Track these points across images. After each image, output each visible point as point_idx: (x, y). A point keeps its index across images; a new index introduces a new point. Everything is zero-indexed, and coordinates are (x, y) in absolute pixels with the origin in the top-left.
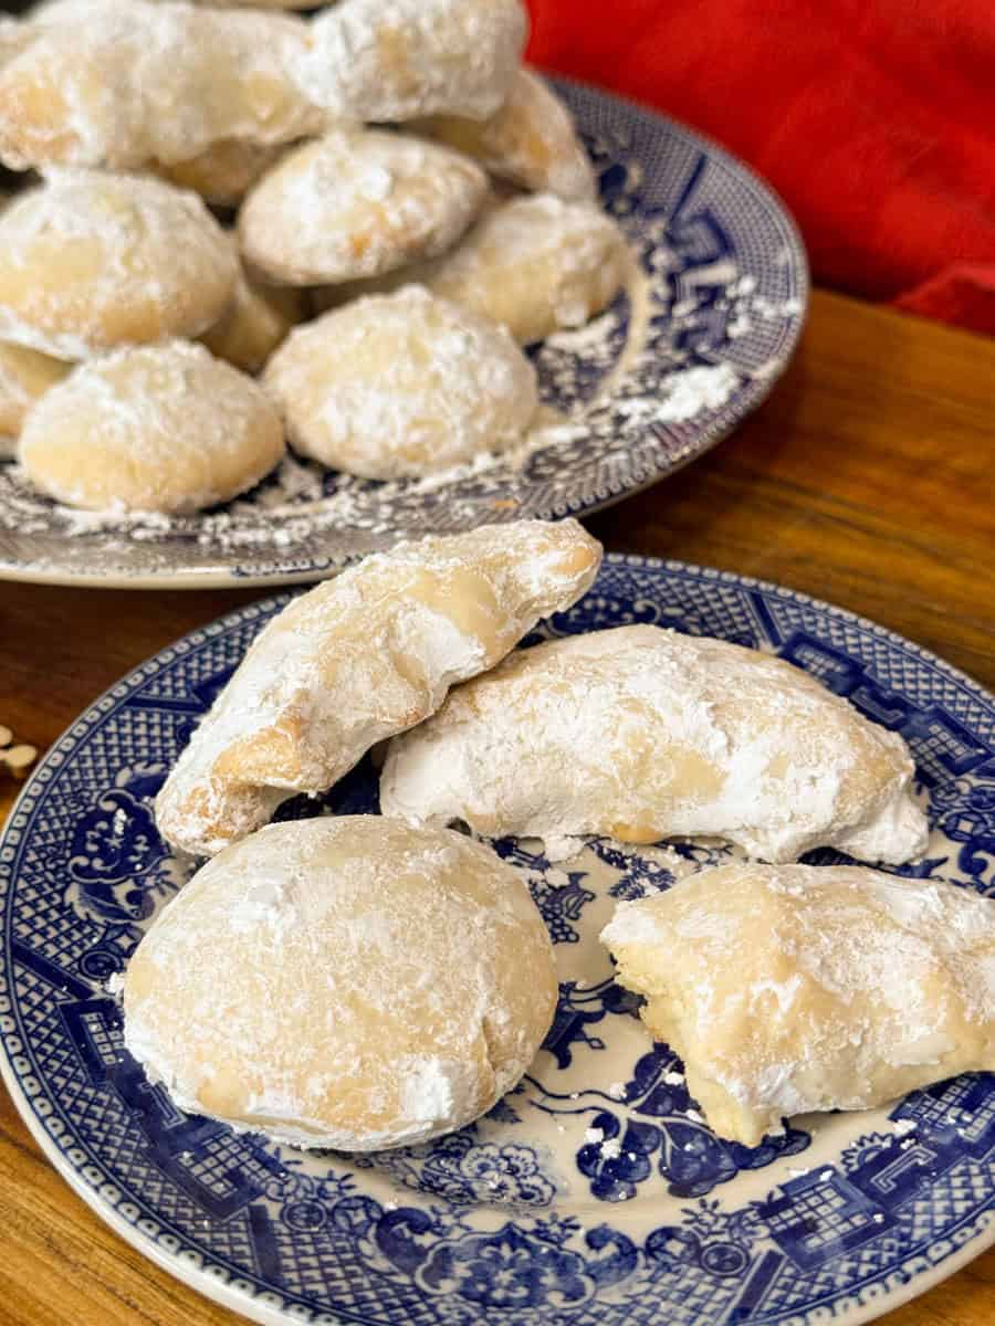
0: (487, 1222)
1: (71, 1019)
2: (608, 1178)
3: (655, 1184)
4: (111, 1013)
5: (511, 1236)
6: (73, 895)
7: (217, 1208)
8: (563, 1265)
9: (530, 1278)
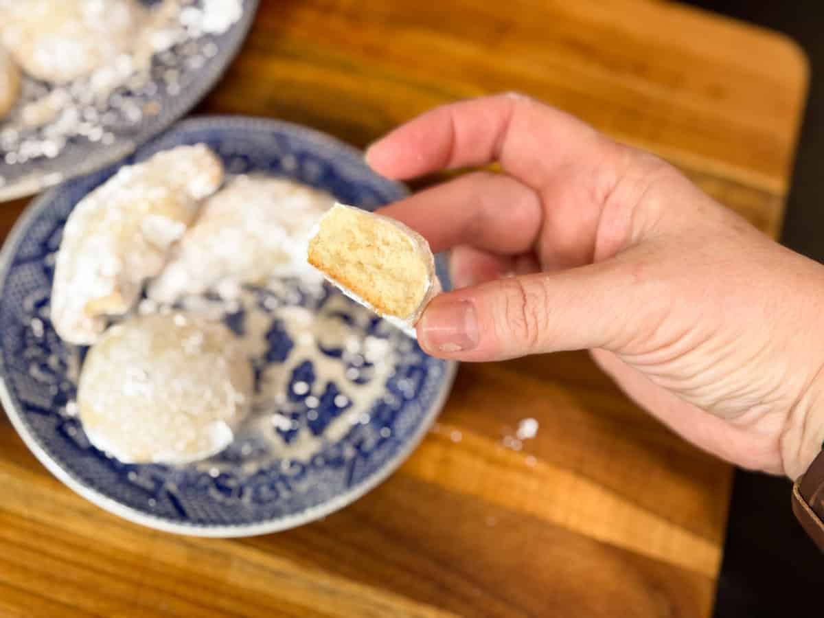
0: (250, 468)
1: (61, 430)
2: (288, 436)
3: (305, 434)
4: (75, 422)
5: (261, 472)
6: (35, 371)
7: (153, 495)
8: (283, 478)
9: (273, 487)
